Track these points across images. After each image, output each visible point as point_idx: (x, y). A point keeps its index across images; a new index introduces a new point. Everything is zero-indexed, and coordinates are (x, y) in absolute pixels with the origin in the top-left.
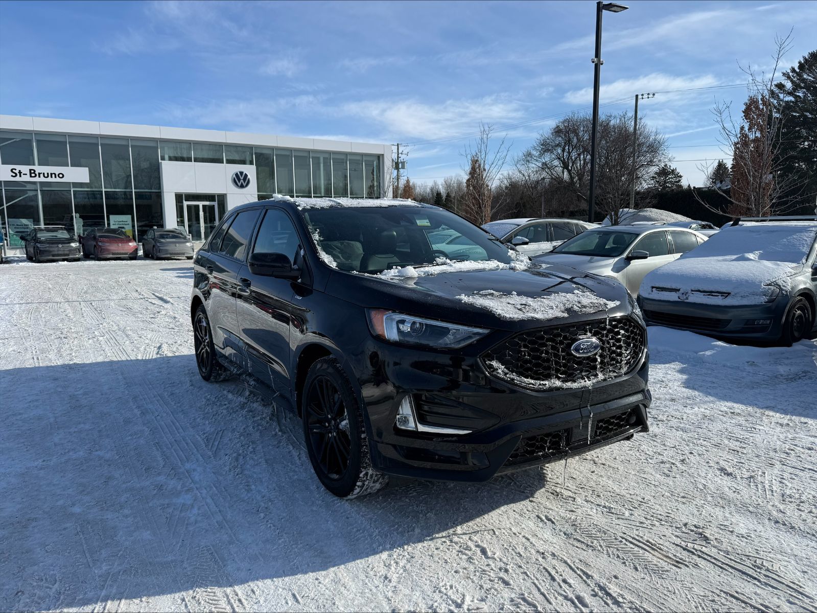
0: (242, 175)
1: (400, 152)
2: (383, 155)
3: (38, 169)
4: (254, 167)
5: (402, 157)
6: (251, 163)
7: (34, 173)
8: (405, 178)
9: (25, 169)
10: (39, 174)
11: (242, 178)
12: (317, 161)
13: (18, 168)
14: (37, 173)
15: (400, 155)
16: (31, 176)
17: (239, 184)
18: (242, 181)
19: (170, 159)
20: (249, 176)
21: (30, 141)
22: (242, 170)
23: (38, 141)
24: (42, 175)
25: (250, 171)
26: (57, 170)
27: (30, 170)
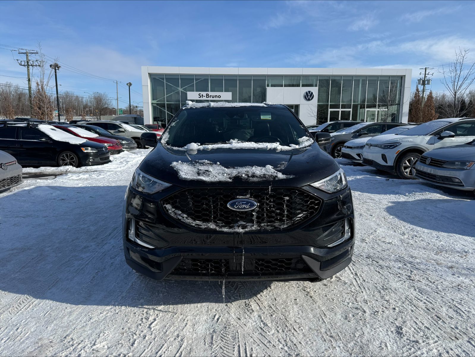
0: (309, 93)
1: (427, 73)
2: (405, 76)
3: (210, 93)
4: (317, 88)
5: (428, 77)
6: (316, 86)
7: (208, 96)
8: (429, 91)
9: (204, 94)
10: (210, 96)
11: (309, 95)
12: (357, 82)
13: (202, 93)
14: (209, 96)
15: (427, 75)
16: (207, 97)
17: (307, 99)
18: (309, 96)
19: (272, 86)
20: (314, 94)
21: (208, 80)
22: (310, 90)
23: (211, 80)
24: (211, 97)
25: (315, 90)
26: (217, 94)
27: (207, 94)
